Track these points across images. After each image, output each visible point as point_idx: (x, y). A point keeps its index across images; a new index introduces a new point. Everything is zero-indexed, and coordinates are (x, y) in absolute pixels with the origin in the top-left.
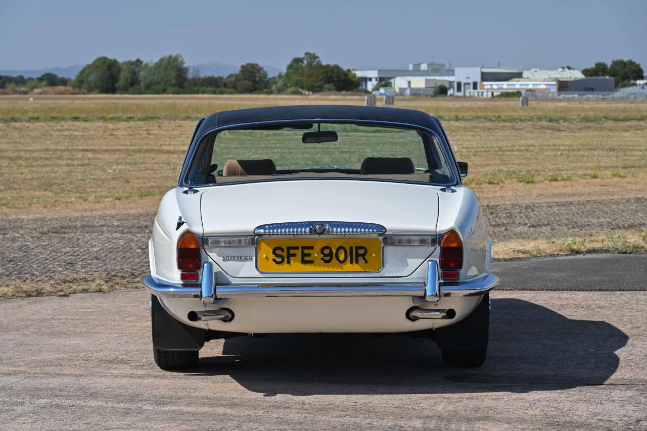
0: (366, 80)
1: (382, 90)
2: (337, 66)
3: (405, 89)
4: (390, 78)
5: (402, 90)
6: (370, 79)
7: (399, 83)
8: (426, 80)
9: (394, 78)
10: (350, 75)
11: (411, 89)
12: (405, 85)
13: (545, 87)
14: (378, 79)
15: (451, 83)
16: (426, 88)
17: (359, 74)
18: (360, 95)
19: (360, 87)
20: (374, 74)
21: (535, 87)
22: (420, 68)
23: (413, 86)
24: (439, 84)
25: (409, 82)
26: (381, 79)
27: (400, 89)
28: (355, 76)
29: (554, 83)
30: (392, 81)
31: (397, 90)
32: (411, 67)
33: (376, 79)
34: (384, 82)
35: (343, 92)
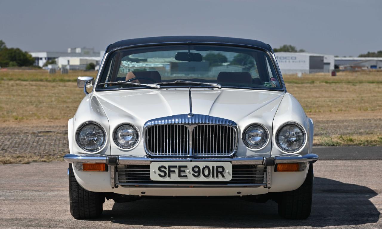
0: (38, 59)
1: (50, 67)
2: (18, 49)
3: (66, 66)
4: (55, 58)
5: (64, 67)
6: (41, 59)
7: (62, 61)
8: (81, 60)
9: (57, 58)
10: (28, 56)
11: (71, 66)
12: (66, 63)
13: (161, 66)
14: (47, 59)
15: (97, 62)
16: (81, 64)
17: (34, 55)
18: (35, 69)
19: (34, 64)
20: (43, 55)
21: (155, 66)
22: (75, 51)
23: (71, 63)
24: (89, 62)
25: (69, 61)
26: (48, 59)
27: (62, 65)
28: (31, 56)
29: (169, 64)
30: (56, 60)
31: (60, 66)
32: (69, 50)
33: (45, 58)
34: (51, 60)
35: (23, 67)
